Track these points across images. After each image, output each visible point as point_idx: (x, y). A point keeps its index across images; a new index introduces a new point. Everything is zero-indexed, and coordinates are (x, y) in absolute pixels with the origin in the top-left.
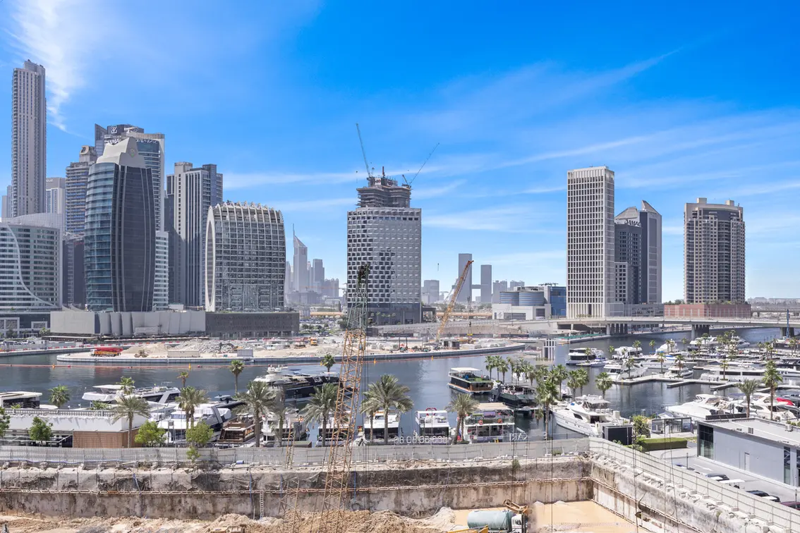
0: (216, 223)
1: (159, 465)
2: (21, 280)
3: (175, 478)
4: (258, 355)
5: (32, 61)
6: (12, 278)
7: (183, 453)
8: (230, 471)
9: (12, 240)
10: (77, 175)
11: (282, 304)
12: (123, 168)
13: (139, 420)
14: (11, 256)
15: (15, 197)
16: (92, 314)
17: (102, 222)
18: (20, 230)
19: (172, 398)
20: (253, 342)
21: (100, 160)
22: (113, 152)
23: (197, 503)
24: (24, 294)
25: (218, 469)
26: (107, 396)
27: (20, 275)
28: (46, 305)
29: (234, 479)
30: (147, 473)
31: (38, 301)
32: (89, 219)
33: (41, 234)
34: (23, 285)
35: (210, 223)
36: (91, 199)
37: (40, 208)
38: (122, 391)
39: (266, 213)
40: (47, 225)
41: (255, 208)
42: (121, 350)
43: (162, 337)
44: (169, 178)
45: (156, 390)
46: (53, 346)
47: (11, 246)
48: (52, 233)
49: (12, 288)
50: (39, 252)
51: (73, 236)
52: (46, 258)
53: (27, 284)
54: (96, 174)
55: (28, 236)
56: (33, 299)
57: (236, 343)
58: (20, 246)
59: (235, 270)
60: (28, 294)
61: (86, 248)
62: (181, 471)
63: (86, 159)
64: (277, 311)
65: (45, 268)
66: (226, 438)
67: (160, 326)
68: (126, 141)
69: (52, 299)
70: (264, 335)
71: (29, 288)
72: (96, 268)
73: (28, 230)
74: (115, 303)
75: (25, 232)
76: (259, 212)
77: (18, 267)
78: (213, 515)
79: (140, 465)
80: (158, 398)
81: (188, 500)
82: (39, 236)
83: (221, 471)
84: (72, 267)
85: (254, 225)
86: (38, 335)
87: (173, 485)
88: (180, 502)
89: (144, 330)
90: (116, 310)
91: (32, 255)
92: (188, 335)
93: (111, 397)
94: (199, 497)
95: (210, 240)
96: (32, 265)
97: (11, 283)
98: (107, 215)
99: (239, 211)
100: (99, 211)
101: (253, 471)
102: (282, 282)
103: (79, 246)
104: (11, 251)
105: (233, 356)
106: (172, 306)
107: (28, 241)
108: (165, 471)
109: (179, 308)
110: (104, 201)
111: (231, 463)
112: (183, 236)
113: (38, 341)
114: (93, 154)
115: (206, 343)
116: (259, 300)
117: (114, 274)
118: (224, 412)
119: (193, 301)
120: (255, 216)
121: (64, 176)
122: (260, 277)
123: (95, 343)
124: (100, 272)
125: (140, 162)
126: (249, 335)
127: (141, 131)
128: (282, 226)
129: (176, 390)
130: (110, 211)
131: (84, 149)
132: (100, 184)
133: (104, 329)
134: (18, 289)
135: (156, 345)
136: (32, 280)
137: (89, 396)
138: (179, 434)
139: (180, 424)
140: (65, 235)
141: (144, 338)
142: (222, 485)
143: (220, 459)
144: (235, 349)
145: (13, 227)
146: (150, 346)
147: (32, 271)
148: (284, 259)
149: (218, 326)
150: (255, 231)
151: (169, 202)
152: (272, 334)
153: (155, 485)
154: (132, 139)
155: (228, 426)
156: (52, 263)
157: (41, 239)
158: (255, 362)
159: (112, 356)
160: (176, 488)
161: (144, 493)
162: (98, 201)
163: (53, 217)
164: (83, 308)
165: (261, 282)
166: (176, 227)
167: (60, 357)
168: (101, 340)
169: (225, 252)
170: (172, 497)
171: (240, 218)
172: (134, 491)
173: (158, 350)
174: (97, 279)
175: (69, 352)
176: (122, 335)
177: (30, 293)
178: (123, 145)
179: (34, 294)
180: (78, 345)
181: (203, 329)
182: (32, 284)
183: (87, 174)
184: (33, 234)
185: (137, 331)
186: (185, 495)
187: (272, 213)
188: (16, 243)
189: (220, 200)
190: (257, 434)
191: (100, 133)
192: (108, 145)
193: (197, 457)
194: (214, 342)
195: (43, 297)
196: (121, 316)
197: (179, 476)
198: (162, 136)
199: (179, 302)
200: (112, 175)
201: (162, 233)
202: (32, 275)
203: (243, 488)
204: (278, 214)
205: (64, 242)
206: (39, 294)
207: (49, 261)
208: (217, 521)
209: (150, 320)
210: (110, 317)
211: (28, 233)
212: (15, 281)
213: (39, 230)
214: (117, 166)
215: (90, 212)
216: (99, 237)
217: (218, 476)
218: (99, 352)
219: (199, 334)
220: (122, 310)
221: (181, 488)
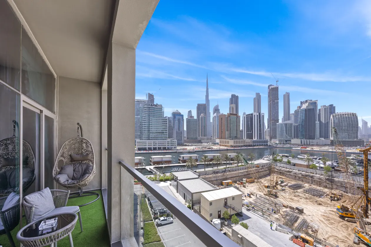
0: (333, 118)
1: (316, 174)
2: (285, 134)
3: (321, 178)
4: (347, 151)
5: (287, 92)
7: (323, 172)
8: (337, 179)
10: (296, 112)
11: (357, 138)
12: (307, 109)
13: (311, 163)
14: (283, 129)
15: (284, 118)
16: (300, 140)
17: (302, 121)
19: (320, 159)
20: (346, 148)
21: (302, 108)
22: (304, 106)
23: (327, 184)
24: (286, 136)
25: (334, 178)
26: (303, 157)
29: (339, 182)
30: (313, 175)
31: (289, 137)
32: (299, 121)
35: (331, 119)
36: (299, 117)
37: (289, 119)
38: (307, 156)
39: (350, 114)
40: (290, 123)
41: (347, 113)
42: (307, 148)
43: (317, 145)
44: (319, 110)
45: (315, 157)
46: (292, 146)
48: (291, 124)
51: (296, 124)
54: (301, 111)
57: (340, 148)
59: (340, 129)
61: (299, 127)
62: (322, 176)
63: (299, 109)
64: (355, 140)
66: (336, 171)
67: (317, 143)
68: (308, 103)
69: (292, 137)
70: (350, 146)
72: (301, 130)
74: (306, 138)
75: (286, 124)
77: (285, 131)
78: (332, 189)
79: (311, 173)
80: (316, 159)
81: (325, 183)
83: (334, 179)
84: (296, 130)
85: (346, 118)
86: (289, 144)
87: (320, 179)
88: (322, 183)
89: (312, 144)
90: (306, 139)
92: (325, 145)
94: (328, 183)
95: (331, 123)
96: (287, 130)
97: (283, 134)
98: (303, 119)
101: (345, 181)
102: (357, 132)
103: (297, 126)
105: (339, 151)
106: (320, 138)
108: (318, 175)
109: (323, 139)
110: (302, 117)
111: (338, 177)
112: (323, 122)
113: (289, 145)
114: (300, 107)
115: (330, 147)
116: (348, 137)
117: (305, 132)
118: (335, 164)
119: (326, 137)
120: (347, 115)
121: (294, 113)
122: (349, 131)
123: (301, 146)
124: (302, 131)
125: (311, 107)
126: (345, 146)
127: (312, 100)
128: (357, 117)
129: (321, 157)
130: (304, 118)
131: (298, 107)
132: (301, 113)
133: (303, 143)
135: (316, 147)
136: (287, 134)
137: (299, 156)
138: (322, 168)
139: (322, 166)
140: (294, 124)
141: (313, 145)
142: (335, 182)
143: (334, 176)
145: (284, 124)
146: (314, 147)
148: (358, 126)
151: (319, 115)
152: (353, 146)
153: (315, 178)
154: (309, 103)
155: (337, 168)
158: (347, 153)
159: (305, 149)
160: (321, 180)
161: (312, 179)
162: (301, 116)
163: (292, 121)
164: (298, 139)
165: (348, 132)
166: (321, 120)
167: (293, 148)
168: (302, 145)
170: (320, 182)
171: (341, 116)
172: (310, 178)
173: (316, 148)
174: (301, 133)
175: (295, 147)
176: (307, 144)
178: (307, 104)
180: (297, 146)
181: (330, 144)
183: (299, 112)
184: (288, 125)
185: (311, 144)
186: (324, 182)
187: (353, 114)
188: (284, 127)
189: (335, 113)
190: (347, 172)
191: (302, 103)
192: (303, 105)
193: (327, 174)
194: (333, 147)
196: (307, 141)
197: (322, 177)
198: (317, 100)
199: (322, 137)
200: (304, 111)
201: (317, 122)
202: (287, 132)
203: (341, 184)
204: (355, 114)
205: (294, 126)
207: (291, 130)
208: (333, 190)
209: (315, 141)
210: (304, 141)
213: (289, 124)
214: (305, 109)
215: (299, 119)
216: (302, 124)
217: (334, 180)
218: (302, 148)
219: (328, 145)
220: (307, 139)
221: (323, 180)
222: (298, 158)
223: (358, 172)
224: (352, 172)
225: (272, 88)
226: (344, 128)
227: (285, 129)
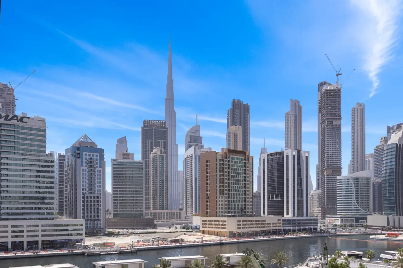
2: (355, 201)
6: (351, 201)
9: (352, 184)
10: (379, 151)
12: (400, 145)
14: (351, 191)
15: (353, 165)
16: (386, 217)
17: (390, 172)
18: (354, 179)
21: (389, 143)
22: (395, 138)
24: (356, 208)
26: (392, 256)
27: (355, 199)
28: (366, 213)
31: (362, 211)
32: (384, 172)
33: (363, 180)
34: (356, 204)
36: (385, 162)
37: (363, 169)
38: (399, 255)
40: (366, 176)
42: (399, 234)
46: (369, 231)
47: (351, 186)
48: (368, 179)
49: (352, 205)
50: (363, 189)
51: (377, 180)
52: (366, 191)
53: (358, 203)
54: (387, 150)
55: (358, 181)
56: (360, 210)
58: (355, 186)
60: (358, 208)
61: (383, 185)
63: (383, 143)
65: (365, 196)
68: (401, 131)
69: (368, 210)
71: (358, 205)
72: (388, 195)
73: (358, 179)
74: (397, 211)
75: (357, 180)
77: (354, 196)
82: (362, 181)
84: (377, 193)
86: (362, 226)
90: (397, 215)
91: (359, 190)
93: (393, 257)
96: (360, 194)
97: (351, 203)
98: (392, 169)
100: (389, 167)
103: (380, 185)
104: (351, 189)
107: (358, 184)
110: (391, 162)
113: (362, 229)
114: (386, 140)
117: (396, 198)
121: (373, 152)
123: (387, 231)
124: (389, 197)
130: (394, 167)
131: (382, 138)
132: (389, 154)
133: (391, 224)
134: (354, 205)
136: (360, 202)
137: (383, 256)
140: (373, 180)
145: (352, 178)
147: (360, 197)
156: (368, 193)
157: (363, 182)
159: (395, 237)
162: (388, 162)
163: (368, 173)
164: (382, 214)
167: (372, 237)
168: (390, 230)
174: (389, 200)
175: (375, 234)
176: (400, 227)
177: (359, 207)
178: (400, 134)
179: (361, 208)
180: (379, 231)
182: (359, 203)
183: (383, 150)
184: (360, 180)
188: (353, 185)
191: (390, 130)
192: (393, 135)
195: (364, 209)
196: (399, 218)
200: (394, 149)
202: (360, 199)
205: (373, 183)
206: (363, 208)
207: (367, 192)
210: (394, 218)
211: (358, 180)
212: (353, 202)
213: (362, 178)
214: (397, 144)
215: (384, 168)
216: (389, 180)
218: (389, 235)
220: (400, 215)
222: (381, 259)
225: (327, 90)
227: (354, 192)
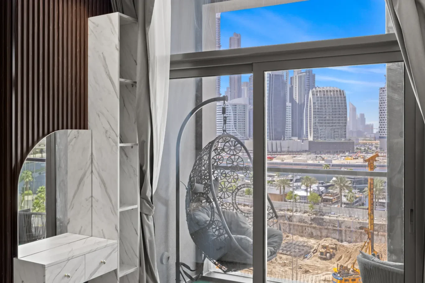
0: (313, 97)
1: (296, 211)
2: (233, 127)
3: (303, 218)
4: (335, 162)
6: (230, 126)
7: (307, 207)
8: (328, 217)
9: (230, 110)
11: (346, 137)
13: (288, 190)
14: (230, 117)
15: (230, 91)
18: (233, 106)
19: (297, 180)
20: (332, 156)
23: (313, 230)
24: (235, 133)
25: (323, 216)
26: (271, 178)
27: (233, 125)
28: (243, 138)
29: (330, 221)
30: (291, 214)
33: (241, 107)
34: (234, 129)
35: (310, 98)
37: (239, 96)
38: (277, 176)
39: (337, 91)
40: (243, 103)
41: (332, 89)
42: (273, 158)
43: (289, 152)
44: (291, 78)
45: (290, 177)
47: (230, 112)
48: (244, 106)
49: (230, 131)
50: (240, 115)
52: (242, 117)
53: (236, 128)
55: (236, 108)
56: (238, 135)
57: (323, 156)
58: (233, 112)
59: (322, 120)
60: (236, 133)
62: (306, 215)
64: (343, 140)
65: (242, 122)
66: (324, 201)
67: (289, 147)
69: (245, 135)
70: (337, 152)
71: (236, 130)
73: (236, 106)
74: (270, 137)
76: (334, 91)
77: (232, 121)
78: (321, 237)
79: (288, 210)
80: (291, 180)
81: (309, 229)
82: (240, 108)
83: (325, 217)
85: (331, 98)
87: (301, 220)
88: (305, 229)
89: (282, 149)
90: (270, 140)
91: (237, 116)
92: (300, 152)
93: (272, 179)
94: (314, 228)
95: (310, 106)
96: (237, 120)
97: (230, 128)
99: (324, 91)
101: (340, 219)
102: (345, 126)
104: (230, 115)
105: (322, 162)
106: (293, 138)
107: (236, 110)
108: (298, 214)
109: (296, 139)
111: (329, 213)
112: (297, 102)
115: (309, 156)
116: (334, 135)
117: (270, 124)
118: (322, 189)
120: (332, 93)
122: (334, 123)
126: (329, 153)
128: (345, 97)
129: (298, 177)
134: (233, 130)
135: (288, 156)
136: (237, 127)
138: (304, 197)
139: (303, 193)
140: (249, 107)
141: (281, 152)
142: (324, 224)
143: (324, 211)
144: (323, 159)
145: (231, 105)
146: (285, 156)
147: (237, 123)
148: (346, 114)
149: (314, 148)
150: (331, 100)
151: (291, 90)
152: (341, 152)
153: (295, 220)
155: (325, 196)
156: (245, 119)
157: (241, 109)
158: (334, 165)
159: (269, 160)
160: (304, 222)
161: (290, 223)
163: (244, 100)
165: (334, 126)
169: (317, 111)
170: (302, 226)
171: (324, 95)
172: (286, 222)
173: (288, 159)
176: (272, 151)
177: (236, 132)
179: (238, 133)
181: (308, 149)
182: (237, 128)
184: (238, 107)
185: (279, 149)
186: (308, 226)
187: (340, 91)
188: (232, 111)
189: (314, 86)
190: (339, 201)
193: (313, 209)
194: (313, 156)
195: (241, 134)
196: (272, 142)
197: (305, 217)
199: (296, 136)
201: (289, 104)
202: (237, 125)
203: (334, 226)
204: (343, 91)
205: (249, 110)
206: (240, 133)
207: (244, 118)
208: (322, 240)
209: (285, 144)
211: (236, 107)
212: (231, 127)
213: (239, 105)
214: (270, 75)
217: (323, 219)
219: (306, 151)
220: (273, 140)
221: (306, 222)
223: (355, 201)
224: (348, 202)
226: (328, 118)
227: (233, 118)
